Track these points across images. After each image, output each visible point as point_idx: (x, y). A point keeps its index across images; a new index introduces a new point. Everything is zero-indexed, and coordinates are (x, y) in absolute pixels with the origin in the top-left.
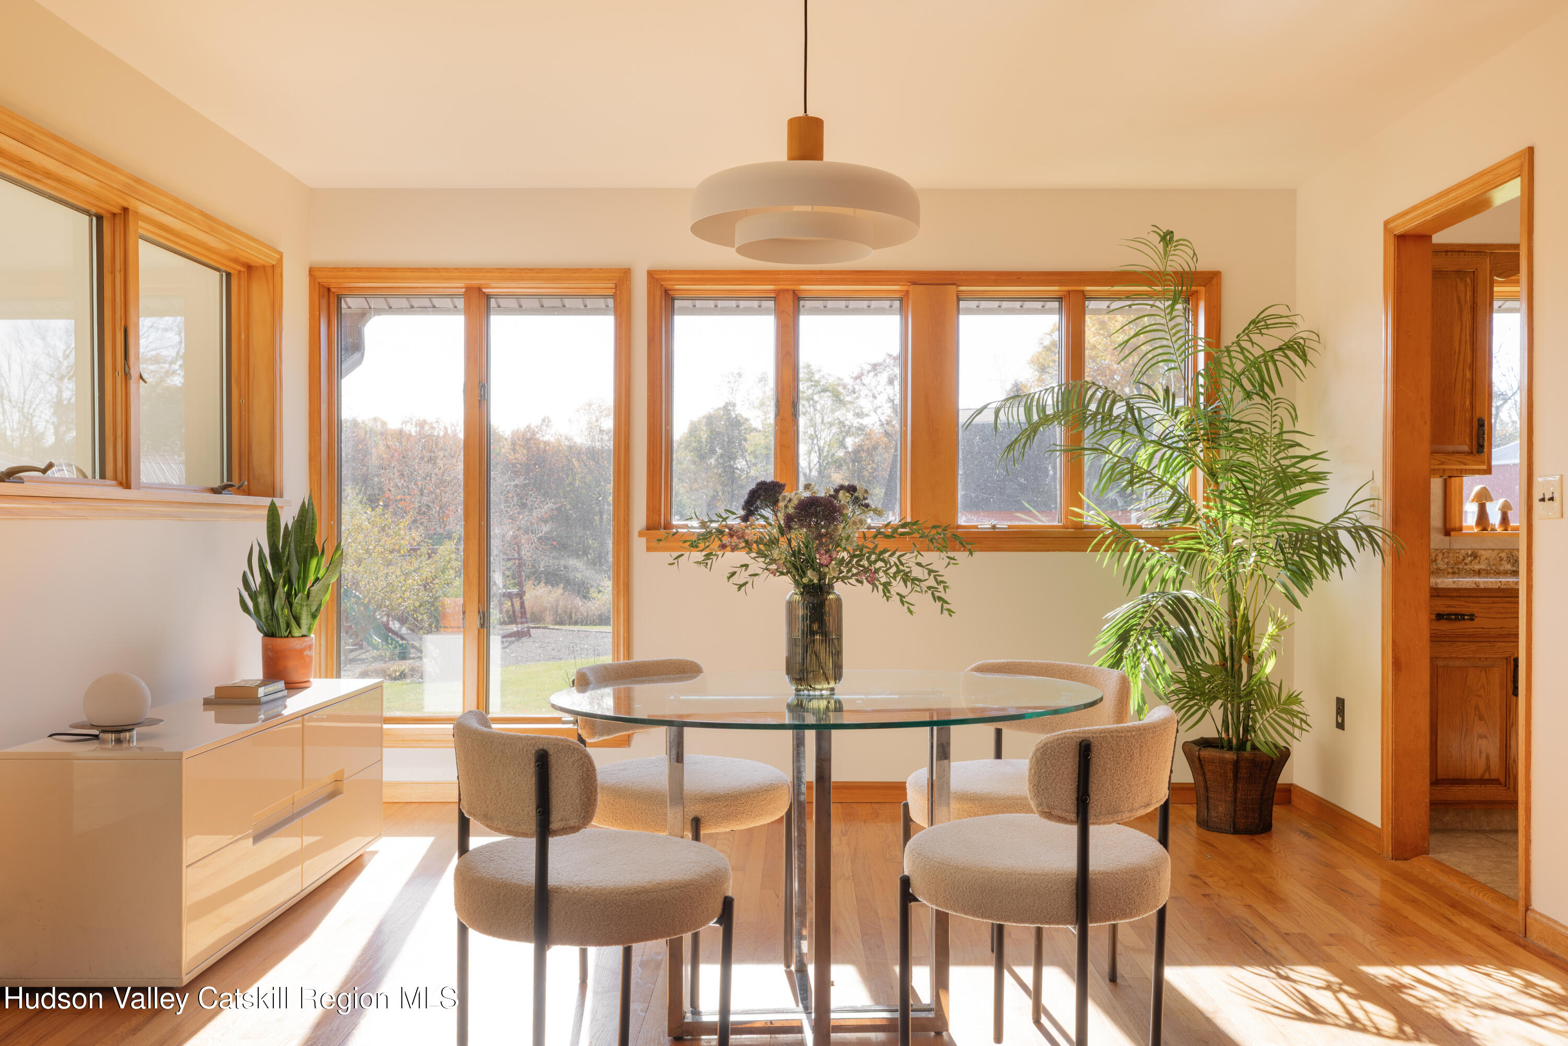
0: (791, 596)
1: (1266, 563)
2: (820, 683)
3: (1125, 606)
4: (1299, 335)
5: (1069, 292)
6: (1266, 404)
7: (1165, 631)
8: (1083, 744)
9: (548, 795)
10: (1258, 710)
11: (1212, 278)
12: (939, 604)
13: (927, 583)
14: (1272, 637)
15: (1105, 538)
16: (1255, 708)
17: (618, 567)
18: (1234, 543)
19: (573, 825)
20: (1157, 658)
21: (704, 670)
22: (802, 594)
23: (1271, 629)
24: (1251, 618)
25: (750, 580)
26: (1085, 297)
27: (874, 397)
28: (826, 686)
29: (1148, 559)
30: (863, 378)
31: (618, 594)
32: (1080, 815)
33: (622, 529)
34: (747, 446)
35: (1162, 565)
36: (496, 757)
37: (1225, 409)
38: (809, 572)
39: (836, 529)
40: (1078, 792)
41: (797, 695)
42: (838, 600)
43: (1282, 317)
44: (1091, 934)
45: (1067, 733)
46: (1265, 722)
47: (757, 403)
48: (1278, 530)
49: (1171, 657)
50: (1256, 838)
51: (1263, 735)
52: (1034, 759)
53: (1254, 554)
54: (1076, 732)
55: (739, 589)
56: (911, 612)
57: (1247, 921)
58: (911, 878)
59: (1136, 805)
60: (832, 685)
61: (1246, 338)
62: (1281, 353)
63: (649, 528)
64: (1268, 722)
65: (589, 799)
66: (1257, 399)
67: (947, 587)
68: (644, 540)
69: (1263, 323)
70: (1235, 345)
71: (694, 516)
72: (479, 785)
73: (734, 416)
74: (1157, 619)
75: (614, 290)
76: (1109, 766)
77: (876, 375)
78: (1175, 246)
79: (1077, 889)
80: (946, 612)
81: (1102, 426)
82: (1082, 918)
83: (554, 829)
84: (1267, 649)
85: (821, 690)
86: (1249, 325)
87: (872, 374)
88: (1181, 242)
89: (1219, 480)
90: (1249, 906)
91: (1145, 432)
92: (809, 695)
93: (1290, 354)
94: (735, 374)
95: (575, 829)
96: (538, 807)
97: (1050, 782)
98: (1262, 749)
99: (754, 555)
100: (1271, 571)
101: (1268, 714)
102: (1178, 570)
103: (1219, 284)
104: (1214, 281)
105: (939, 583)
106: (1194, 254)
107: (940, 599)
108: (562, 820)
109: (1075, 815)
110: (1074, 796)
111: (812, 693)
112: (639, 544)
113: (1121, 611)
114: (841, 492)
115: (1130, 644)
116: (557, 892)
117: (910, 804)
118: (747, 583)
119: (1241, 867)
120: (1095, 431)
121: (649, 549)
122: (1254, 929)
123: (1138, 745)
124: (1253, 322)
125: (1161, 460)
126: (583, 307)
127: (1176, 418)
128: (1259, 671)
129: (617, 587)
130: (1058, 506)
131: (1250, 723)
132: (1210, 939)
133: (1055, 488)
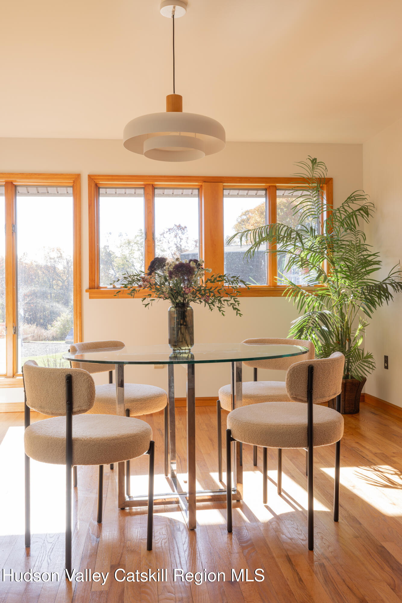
0: (170, 309)
1: (356, 299)
2: (185, 346)
3: (300, 318)
4: (365, 205)
5: (270, 186)
6: (354, 233)
7: (318, 327)
8: (310, 367)
9: (72, 396)
10: (353, 362)
11: (329, 181)
12: (235, 311)
13: (231, 302)
14: (360, 330)
15: (288, 291)
16: (352, 361)
17: (77, 306)
18: (342, 292)
19: (84, 409)
20: (315, 339)
21: (125, 345)
22: (176, 307)
23: (360, 327)
24: (349, 323)
25: (150, 302)
26: (276, 188)
27: (169, 243)
28: (187, 348)
29: (307, 299)
30: (164, 235)
31: (77, 318)
32: (309, 398)
33: (78, 289)
34: (114, 264)
35: (313, 301)
36: (46, 379)
37: (337, 235)
38: (179, 297)
39: (192, 278)
40: (308, 388)
41: (174, 352)
42: (192, 310)
43: (361, 196)
44: (314, 451)
45: (303, 362)
46: (356, 367)
47: (119, 246)
48: (362, 285)
49: (321, 338)
50: (354, 415)
51: (356, 372)
52: (289, 374)
53: (352, 295)
54: (307, 362)
55: (146, 306)
56: (223, 315)
57: (358, 449)
58: (232, 430)
59: (331, 394)
60: (190, 347)
61: (346, 204)
62: (358, 212)
63: (90, 288)
64: (358, 366)
65: (91, 397)
66: (348, 231)
67: (239, 303)
68: (88, 293)
69: (354, 198)
70: (342, 207)
71: (126, 273)
72: (38, 393)
73: (108, 251)
74: (315, 323)
75: (73, 184)
76: (321, 376)
77: (170, 233)
78: (317, 165)
79: (308, 431)
80: (238, 315)
81: (286, 242)
82: (310, 444)
83: (75, 411)
84: (358, 335)
85: (185, 350)
86: (347, 199)
87: (168, 233)
88: (320, 163)
89: (335, 265)
90: (358, 443)
91: (304, 245)
92: (180, 352)
93: (361, 212)
94: (108, 233)
95: (84, 411)
96: (67, 401)
97: (296, 384)
98: (356, 378)
99: (153, 290)
100: (358, 302)
101: (357, 363)
102: (320, 303)
103: (332, 183)
104: (330, 182)
105: (235, 301)
106: (326, 168)
107: (236, 309)
108: (79, 407)
109: (307, 398)
110: (306, 390)
111: (181, 351)
112: (86, 295)
113: (299, 320)
114: (191, 262)
115: (304, 333)
116: (76, 440)
117: (220, 401)
118: (149, 304)
119: (350, 427)
120: (283, 245)
121: (90, 298)
122: (361, 451)
123: (332, 367)
124: (349, 198)
125: (311, 257)
126: (56, 193)
127: (316, 239)
128: (355, 345)
129: (76, 315)
130: (266, 277)
131: (350, 367)
132: (344, 457)
133: (265, 269)
